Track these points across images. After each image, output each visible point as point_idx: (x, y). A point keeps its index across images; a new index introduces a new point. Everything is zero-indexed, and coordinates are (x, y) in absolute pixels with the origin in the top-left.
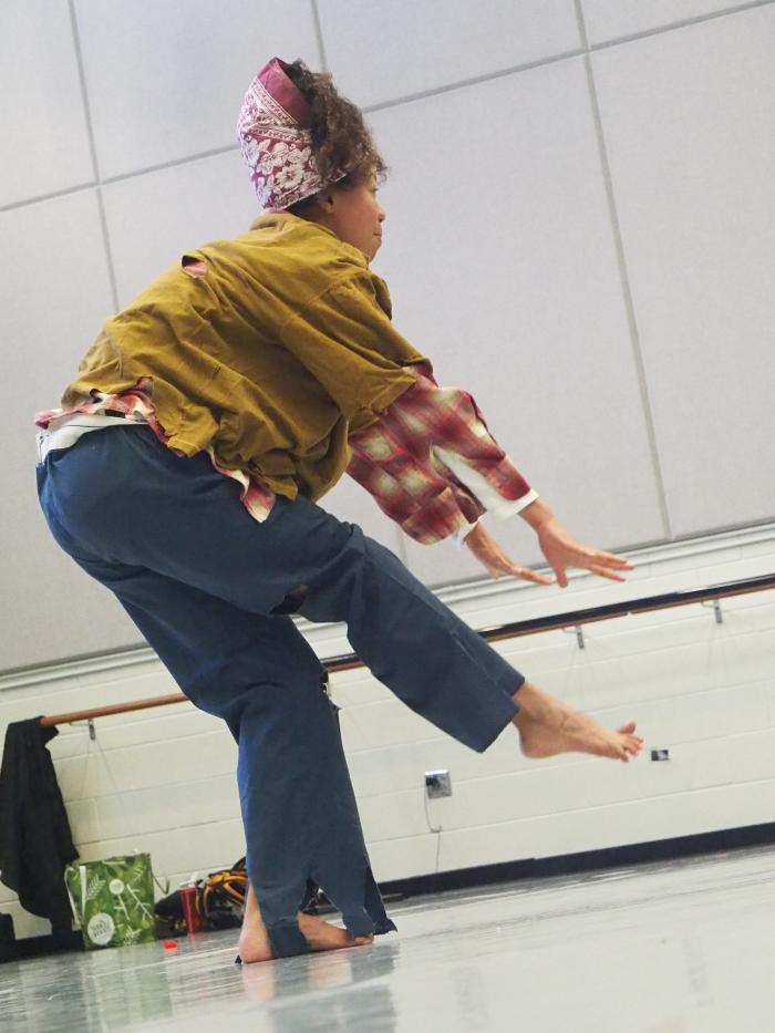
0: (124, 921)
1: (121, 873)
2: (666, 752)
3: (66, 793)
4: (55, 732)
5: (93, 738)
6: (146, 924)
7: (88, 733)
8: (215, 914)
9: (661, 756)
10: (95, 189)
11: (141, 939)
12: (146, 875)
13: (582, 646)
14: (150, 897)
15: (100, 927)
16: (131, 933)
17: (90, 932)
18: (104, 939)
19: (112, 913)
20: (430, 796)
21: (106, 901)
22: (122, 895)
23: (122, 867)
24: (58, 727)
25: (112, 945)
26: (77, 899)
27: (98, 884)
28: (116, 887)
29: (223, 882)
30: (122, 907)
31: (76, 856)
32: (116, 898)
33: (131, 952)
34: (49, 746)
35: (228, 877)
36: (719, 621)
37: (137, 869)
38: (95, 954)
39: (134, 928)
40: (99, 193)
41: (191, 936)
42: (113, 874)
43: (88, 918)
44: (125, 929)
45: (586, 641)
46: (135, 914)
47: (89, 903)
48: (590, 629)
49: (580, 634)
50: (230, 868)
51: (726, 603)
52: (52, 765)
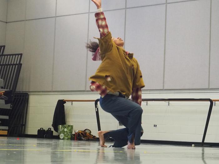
0: (65, 136)
1: (67, 128)
2: (156, 125)
3: (66, 113)
4: (66, 103)
5: (72, 105)
6: (69, 137)
7: (71, 104)
8: (79, 138)
9: (155, 126)
10: (88, 14)
11: (68, 139)
12: (71, 129)
13: (147, 105)
14: (71, 132)
15: (62, 136)
16: (66, 138)
17: (60, 136)
18: (62, 138)
19: (64, 134)
20: (120, 125)
21: (64, 132)
22: (66, 131)
23: (67, 127)
24: (66, 102)
25: (63, 139)
26: (59, 131)
27: (63, 129)
28: (66, 130)
29: (80, 132)
30: (66, 133)
31: (65, 124)
32: (65, 131)
33: (66, 141)
34: (64, 104)
35: (81, 132)
36: (169, 105)
37: (70, 128)
38: (60, 140)
39: (67, 137)
40: (89, 14)
41: (75, 140)
42: (66, 128)
43: (60, 134)
44: (65, 137)
45: (148, 104)
46: (68, 135)
47: (61, 132)
48: (149, 102)
49: (147, 103)
50: (83, 130)
51: (170, 102)
52: (64, 108)
